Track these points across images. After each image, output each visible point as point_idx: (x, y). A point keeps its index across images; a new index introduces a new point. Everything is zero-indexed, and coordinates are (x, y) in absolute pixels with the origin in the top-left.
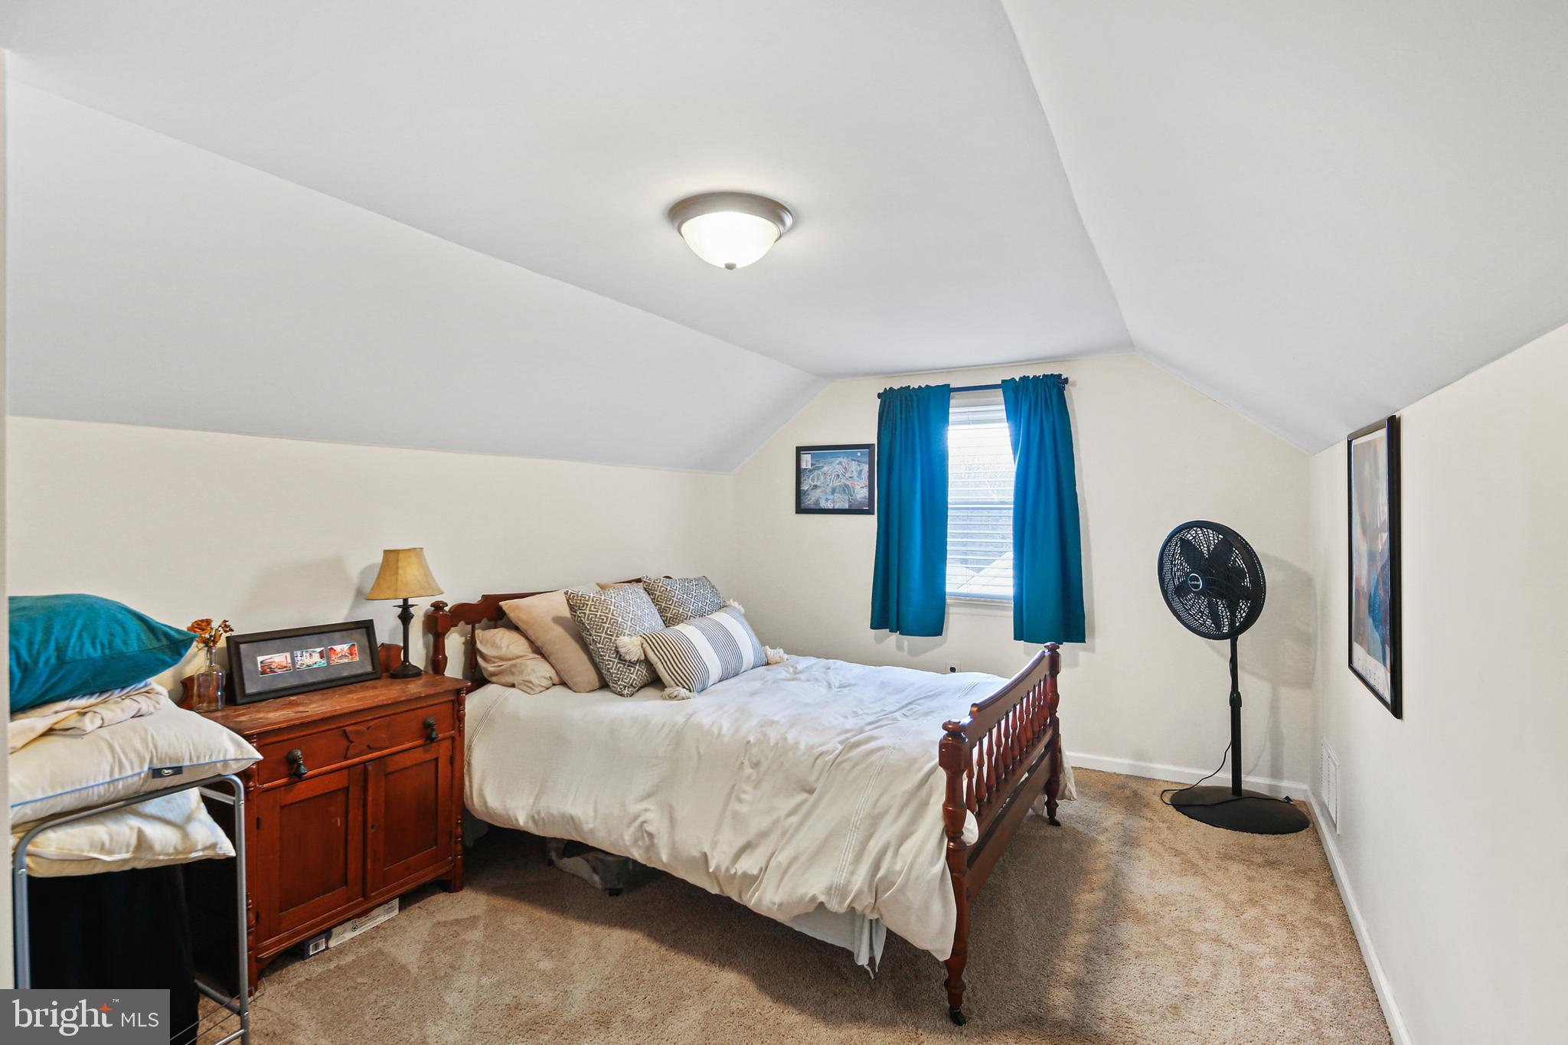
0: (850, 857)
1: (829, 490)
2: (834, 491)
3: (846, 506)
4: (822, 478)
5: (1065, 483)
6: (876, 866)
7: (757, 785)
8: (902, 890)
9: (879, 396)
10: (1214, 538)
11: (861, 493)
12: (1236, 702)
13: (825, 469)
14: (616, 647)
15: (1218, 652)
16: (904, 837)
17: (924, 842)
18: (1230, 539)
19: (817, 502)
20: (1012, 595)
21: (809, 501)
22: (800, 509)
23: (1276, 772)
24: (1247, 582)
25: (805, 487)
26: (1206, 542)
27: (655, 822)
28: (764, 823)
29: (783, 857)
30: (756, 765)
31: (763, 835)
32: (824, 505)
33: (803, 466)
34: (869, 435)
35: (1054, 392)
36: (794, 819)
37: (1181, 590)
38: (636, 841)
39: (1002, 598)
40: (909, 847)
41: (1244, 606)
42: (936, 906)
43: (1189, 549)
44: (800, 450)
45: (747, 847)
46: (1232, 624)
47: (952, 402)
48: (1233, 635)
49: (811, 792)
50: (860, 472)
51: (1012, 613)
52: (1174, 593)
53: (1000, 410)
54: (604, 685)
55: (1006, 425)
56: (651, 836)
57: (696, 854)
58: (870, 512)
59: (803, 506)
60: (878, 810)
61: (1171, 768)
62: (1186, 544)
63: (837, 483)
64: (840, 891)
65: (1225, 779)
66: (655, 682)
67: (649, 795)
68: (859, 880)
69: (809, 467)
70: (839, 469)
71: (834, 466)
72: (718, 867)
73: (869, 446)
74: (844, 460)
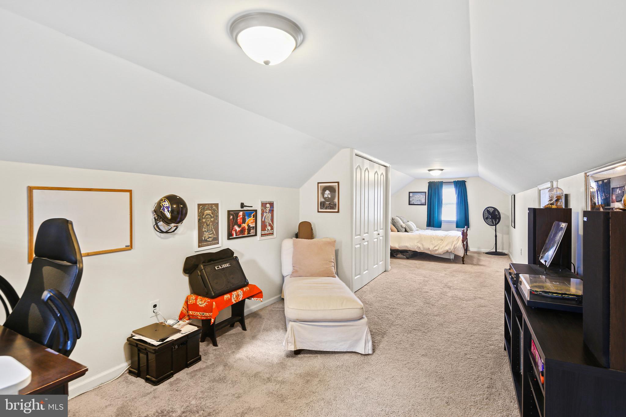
0: (451, 246)
1: (416, 201)
2: (417, 201)
3: (420, 204)
4: (415, 198)
5: (466, 200)
6: (454, 246)
7: (434, 240)
8: (458, 249)
9: (428, 183)
10: (493, 209)
11: (423, 201)
12: (496, 236)
13: (415, 196)
14: (401, 226)
15: (492, 229)
16: (457, 243)
17: (460, 244)
18: (495, 209)
19: (414, 203)
20: (455, 220)
21: (411, 203)
22: (409, 204)
23: (503, 249)
24: (498, 216)
25: (410, 200)
26: (491, 210)
27: (420, 245)
28: (437, 244)
29: (441, 247)
30: (433, 238)
31: (437, 245)
32: (415, 203)
33: (410, 196)
34: (426, 190)
35: (464, 184)
36: (441, 243)
37: (487, 218)
38: (417, 248)
39: (453, 221)
40: (458, 244)
41: (497, 220)
42: (462, 251)
43: (488, 211)
44: (409, 193)
45: (435, 247)
46: (495, 223)
47: (443, 185)
48: (496, 225)
49: (443, 240)
50: (423, 197)
51: (455, 224)
52: (486, 219)
53: (453, 186)
54: (398, 231)
55: (454, 189)
56: (419, 247)
57: (428, 248)
58: (425, 205)
59: (410, 204)
60: (453, 240)
61: (484, 250)
62: (487, 210)
63: (418, 199)
64: (450, 249)
65: (495, 251)
66: (406, 231)
67: (418, 243)
68: (452, 248)
69: (412, 196)
70: (419, 197)
71: (417, 196)
72: (431, 249)
73: (426, 192)
74: (420, 195)
